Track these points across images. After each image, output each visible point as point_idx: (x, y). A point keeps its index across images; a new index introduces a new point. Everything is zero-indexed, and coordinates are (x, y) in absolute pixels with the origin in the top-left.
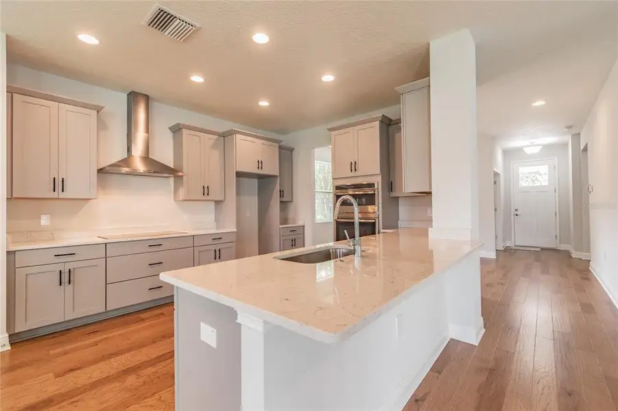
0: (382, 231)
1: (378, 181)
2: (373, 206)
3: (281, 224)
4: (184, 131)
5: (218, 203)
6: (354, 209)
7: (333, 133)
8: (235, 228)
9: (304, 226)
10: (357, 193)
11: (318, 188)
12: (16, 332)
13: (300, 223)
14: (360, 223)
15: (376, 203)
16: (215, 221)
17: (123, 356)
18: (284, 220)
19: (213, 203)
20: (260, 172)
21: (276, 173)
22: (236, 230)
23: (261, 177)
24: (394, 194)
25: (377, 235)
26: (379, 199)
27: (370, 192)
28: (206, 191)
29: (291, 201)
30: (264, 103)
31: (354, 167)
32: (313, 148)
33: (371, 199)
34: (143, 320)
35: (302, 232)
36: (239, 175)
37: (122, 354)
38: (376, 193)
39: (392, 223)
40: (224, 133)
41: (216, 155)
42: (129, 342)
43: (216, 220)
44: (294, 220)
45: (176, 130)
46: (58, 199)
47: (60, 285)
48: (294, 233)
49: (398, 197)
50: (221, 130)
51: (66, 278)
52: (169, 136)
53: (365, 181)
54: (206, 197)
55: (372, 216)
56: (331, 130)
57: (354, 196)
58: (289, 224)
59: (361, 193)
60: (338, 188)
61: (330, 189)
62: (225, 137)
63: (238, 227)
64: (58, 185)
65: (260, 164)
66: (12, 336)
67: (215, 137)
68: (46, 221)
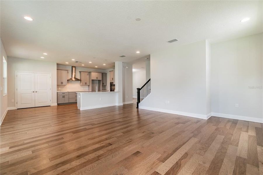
4: (82, 72)
21: (101, 80)
28: (86, 83)
29: (106, 85)
36: (92, 80)
41: (88, 76)
43: (88, 89)
46: (62, 85)
47: (63, 98)
52: (79, 73)
54: (86, 85)
62: (90, 73)
64: (62, 83)
65: (97, 78)
66: (57, 104)
67: (88, 73)
68: (60, 89)
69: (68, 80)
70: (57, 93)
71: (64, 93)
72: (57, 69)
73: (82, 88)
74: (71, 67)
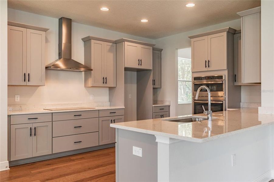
0: (228, 109)
1: (225, 74)
2: (222, 92)
3: (154, 104)
4: (93, 41)
5: (111, 89)
6: (208, 93)
7: (192, 40)
8: (124, 106)
9: (169, 106)
10: (209, 82)
11: (180, 78)
12: (11, 161)
13: (167, 104)
14: (212, 104)
15: (224, 90)
16: (109, 101)
17: (71, 176)
18: (155, 102)
19: (108, 89)
20: (140, 67)
21: (151, 68)
22: (124, 107)
23: (138, 71)
24: (236, 84)
25: (224, 112)
26: (226, 86)
27: (219, 82)
28: (105, 81)
29: (161, 88)
30: (144, 21)
31: (208, 64)
32: (177, 49)
33: (220, 87)
34: (73, 160)
35: (168, 111)
36: (126, 69)
37: (70, 175)
38: (224, 82)
39: (236, 104)
40: (116, 41)
41: (111, 56)
42: (71, 170)
44: (162, 102)
45: (87, 41)
46: (26, 86)
47: (31, 136)
48: (162, 111)
49: (240, 86)
50: (114, 39)
51: (33, 132)
52: (82, 44)
53: (216, 74)
54: (105, 85)
55: (221, 99)
56: (191, 37)
57: (208, 85)
58: (159, 104)
59: (213, 82)
60: (195, 79)
61: (190, 79)
62: (117, 44)
63: (126, 105)
64: (27, 77)
65: (140, 62)
66: (10, 162)
67: (111, 44)
68: (18, 99)
69: (46, 68)
70: (9, 116)
71: (33, 118)
72: (9, 24)
73: (91, 98)
74: (58, 20)
